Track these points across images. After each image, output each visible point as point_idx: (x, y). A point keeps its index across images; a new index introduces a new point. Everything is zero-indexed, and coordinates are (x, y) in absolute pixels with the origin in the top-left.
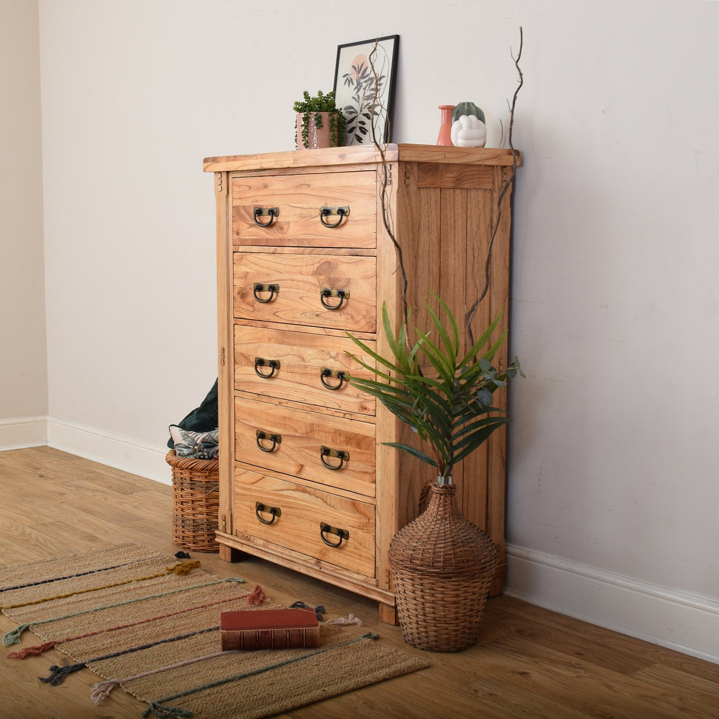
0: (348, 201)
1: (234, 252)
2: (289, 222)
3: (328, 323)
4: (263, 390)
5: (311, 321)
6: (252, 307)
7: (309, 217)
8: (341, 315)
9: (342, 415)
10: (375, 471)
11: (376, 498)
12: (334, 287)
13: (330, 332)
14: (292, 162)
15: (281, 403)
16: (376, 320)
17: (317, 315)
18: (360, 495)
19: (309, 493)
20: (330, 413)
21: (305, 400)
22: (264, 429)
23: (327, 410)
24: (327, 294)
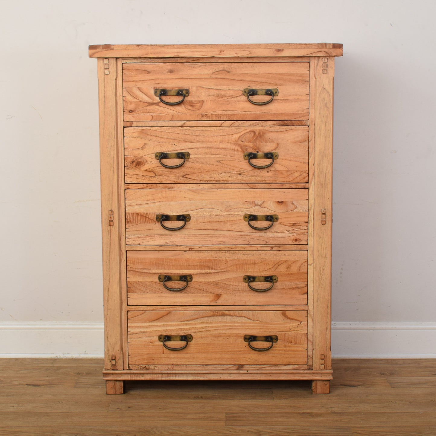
0: (276, 85)
1: (124, 127)
2: (203, 101)
3: (253, 179)
4: (167, 241)
5: (232, 179)
6: (153, 173)
7: (229, 96)
8: (268, 172)
9: (269, 249)
10: (307, 285)
11: (308, 304)
12: (260, 151)
13: (255, 186)
14: (218, 53)
15: (192, 249)
16: (308, 173)
17: (240, 174)
18: (290, 306)
19: (229, 315)
20: (254, 249)
21: (224, 242)
22: (168, 273)
23: (251, 246)
24: (252, 156)
